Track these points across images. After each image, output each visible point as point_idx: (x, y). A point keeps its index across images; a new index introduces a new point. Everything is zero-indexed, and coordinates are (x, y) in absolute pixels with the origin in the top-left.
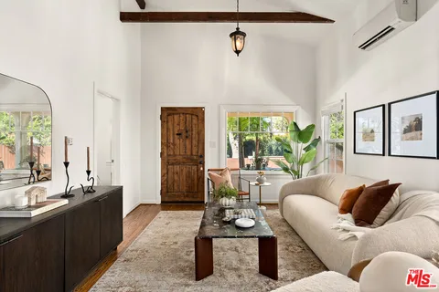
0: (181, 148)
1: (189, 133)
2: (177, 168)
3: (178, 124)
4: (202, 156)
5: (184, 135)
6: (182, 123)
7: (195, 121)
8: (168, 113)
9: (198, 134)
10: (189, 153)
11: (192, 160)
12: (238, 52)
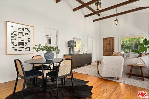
0: (108, 47)
1: (110, 44)
2: (107, 52)
3: (107, 42)
4: (114, 50)
5: (109, 44)
6: (108, 41)
7: (112, 41)
8: (105, 39)
9: (113, 44)
10: (110, 49)
11: (111, 50)
12: (116, 25)
